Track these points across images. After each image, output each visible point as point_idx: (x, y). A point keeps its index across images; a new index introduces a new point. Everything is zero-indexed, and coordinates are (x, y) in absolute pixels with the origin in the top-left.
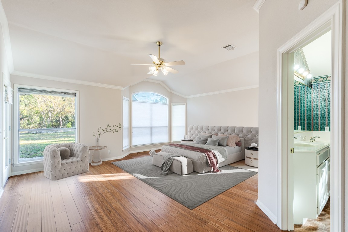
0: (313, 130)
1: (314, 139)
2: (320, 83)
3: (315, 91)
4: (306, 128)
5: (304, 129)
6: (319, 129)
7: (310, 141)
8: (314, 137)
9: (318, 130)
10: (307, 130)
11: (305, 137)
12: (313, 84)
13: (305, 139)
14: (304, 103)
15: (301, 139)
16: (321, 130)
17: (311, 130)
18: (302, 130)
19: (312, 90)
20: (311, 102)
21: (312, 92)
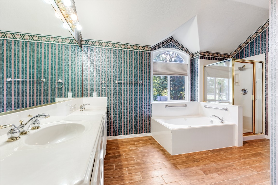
0: (83, 96)
1: (84, 107)
2: (90, 46)
3: (85, 54)
4: (76, 95)
5: (75, 96)
6: (89, 95)
7: (79, 110)
8: (84, 105)
9: (87, 96)
10: (78, 96)
11: (76, 105)
12: (84, 45)
13: (75, 108)
14: (75, 65)
15: (70, 109)
16: (91, 96)
17: (81, 96)
18: (72, 97)
19: (83, 52)
20: (82, 65)
21: (83, 55)
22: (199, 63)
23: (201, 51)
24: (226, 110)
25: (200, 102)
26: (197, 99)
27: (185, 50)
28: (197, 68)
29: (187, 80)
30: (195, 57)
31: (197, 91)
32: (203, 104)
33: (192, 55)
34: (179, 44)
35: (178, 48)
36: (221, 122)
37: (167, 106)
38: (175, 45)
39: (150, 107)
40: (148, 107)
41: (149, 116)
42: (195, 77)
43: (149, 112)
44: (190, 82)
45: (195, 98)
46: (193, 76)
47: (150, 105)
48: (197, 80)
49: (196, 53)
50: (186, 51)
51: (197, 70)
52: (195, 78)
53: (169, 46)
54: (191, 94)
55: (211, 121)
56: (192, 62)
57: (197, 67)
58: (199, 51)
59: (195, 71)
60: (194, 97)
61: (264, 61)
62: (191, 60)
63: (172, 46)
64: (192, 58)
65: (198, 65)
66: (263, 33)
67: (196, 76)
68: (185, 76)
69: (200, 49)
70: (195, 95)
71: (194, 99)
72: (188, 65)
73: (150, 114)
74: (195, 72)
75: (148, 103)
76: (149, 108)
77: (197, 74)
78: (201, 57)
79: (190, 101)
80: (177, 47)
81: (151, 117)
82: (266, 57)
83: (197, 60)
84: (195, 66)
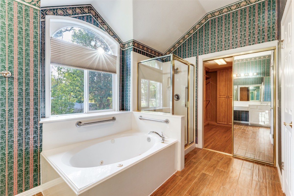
22: (132, 57)
23: (134, 41)
24: (167, 122)
25: (133, 111)
26: (129, 107)
27: (112, 34)
28: (130, 65)
29: (116, 79)
30: (126, 49)
31: (129, 96)
32: (137, 114)
33: (123, 45)
34: (103, 23)
35: (101, 28)
36: (163, 141)
37: (80, 123)
38: (97, 22)
39: (39, 131)
40: (31, 130)
41: (35, 151)
42: (126, 76)
43: (35, 142)
44: (120, 83)
45: (127, 106)
46: (124, 75)
47: (39, 127)
48: (129, 80)
49: (128, 43)
50: (114, 36)
51: (130, 67)
52: (126, 78)
53: (85, 18)
54: (121, 100)
55: (148, 138)
56: (123, 54)
57: (129, 63)
58: (133, 40)
59: (126, 68)
60: (125, 105)
61: (195, 64)
62: (121, 52)
63: (92, 21)
64: (122, 49)
65: (130, 59)
66: (194, 34)
67: (128, 75)
68: (113, 74)
69: (134, 38)
70: (127, 102)
71: (125, 108)
72: (117, 58)
73: (39, 145)
74: (127, 70)
75: (32, 122)
76: (35, 132)
77: (129, 72)
78: (134, 49)
79: (120, 110)
80: (101, 25)
81: (41, 150)
82: (197, 60)
83: (129, 52)
84: (126, 61)
